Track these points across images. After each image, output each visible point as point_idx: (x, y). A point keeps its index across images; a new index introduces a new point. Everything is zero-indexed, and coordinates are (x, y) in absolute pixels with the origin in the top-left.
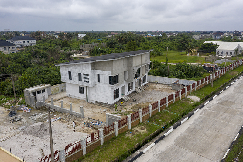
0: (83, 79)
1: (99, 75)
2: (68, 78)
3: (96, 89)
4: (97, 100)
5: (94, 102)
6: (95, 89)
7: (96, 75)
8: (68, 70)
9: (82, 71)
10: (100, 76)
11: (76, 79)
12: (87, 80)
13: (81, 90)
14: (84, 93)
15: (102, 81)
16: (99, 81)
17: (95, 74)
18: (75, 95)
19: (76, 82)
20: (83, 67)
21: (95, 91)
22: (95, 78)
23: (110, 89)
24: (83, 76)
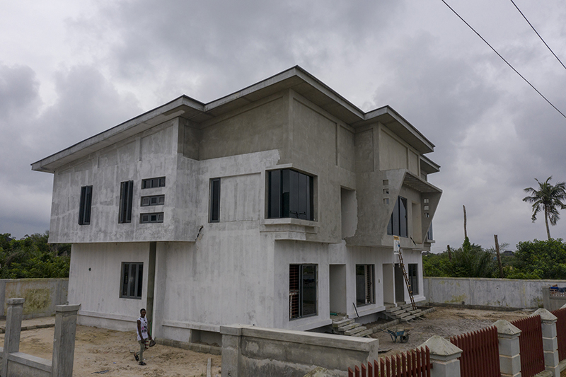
0: (138, 210)
1: (215, 184)
2: (77, 219)
3: (198, 260)
4: (197, 325)
5: (185, 338)
6: (195, 264)
7: (203, 186)
8: (83, 180)
9: (136, 171)
10: (224, 186)
11: (107, 217)
12: (157, 209)
13: (130, 279)
14: (140, 294)
15: (232, 213)
16: (214, 216)
17: (199, 183)
18: (101, 312)
19: (105, 233)
20: (145, 150)
21: (195, 273)
22: (197, 202)
23: (271, 248)
24: (139, 192)
